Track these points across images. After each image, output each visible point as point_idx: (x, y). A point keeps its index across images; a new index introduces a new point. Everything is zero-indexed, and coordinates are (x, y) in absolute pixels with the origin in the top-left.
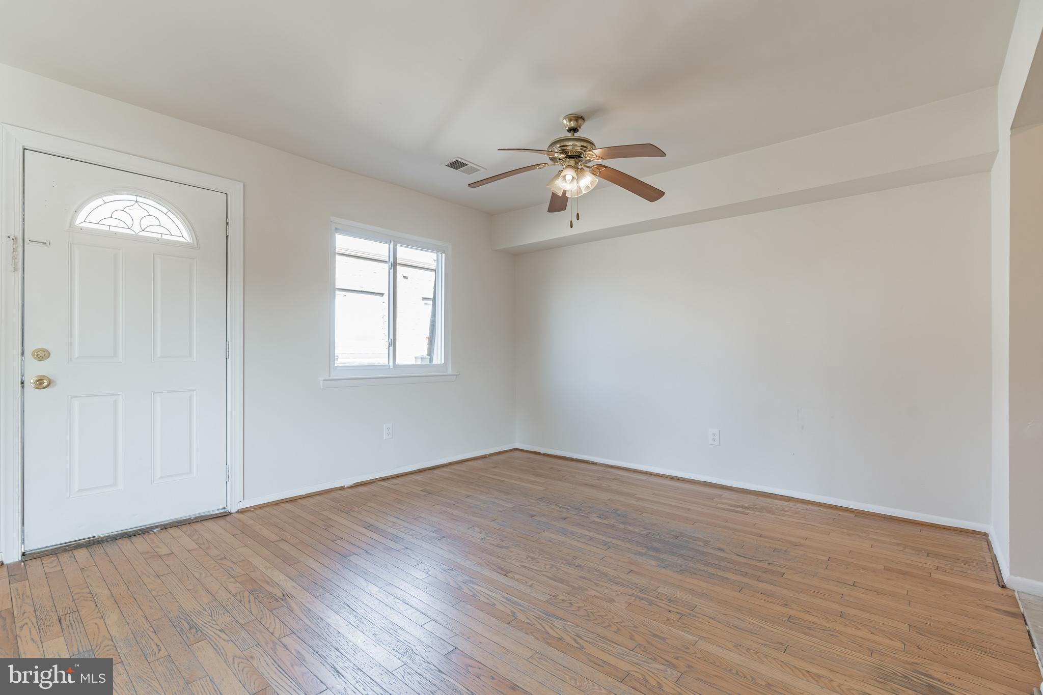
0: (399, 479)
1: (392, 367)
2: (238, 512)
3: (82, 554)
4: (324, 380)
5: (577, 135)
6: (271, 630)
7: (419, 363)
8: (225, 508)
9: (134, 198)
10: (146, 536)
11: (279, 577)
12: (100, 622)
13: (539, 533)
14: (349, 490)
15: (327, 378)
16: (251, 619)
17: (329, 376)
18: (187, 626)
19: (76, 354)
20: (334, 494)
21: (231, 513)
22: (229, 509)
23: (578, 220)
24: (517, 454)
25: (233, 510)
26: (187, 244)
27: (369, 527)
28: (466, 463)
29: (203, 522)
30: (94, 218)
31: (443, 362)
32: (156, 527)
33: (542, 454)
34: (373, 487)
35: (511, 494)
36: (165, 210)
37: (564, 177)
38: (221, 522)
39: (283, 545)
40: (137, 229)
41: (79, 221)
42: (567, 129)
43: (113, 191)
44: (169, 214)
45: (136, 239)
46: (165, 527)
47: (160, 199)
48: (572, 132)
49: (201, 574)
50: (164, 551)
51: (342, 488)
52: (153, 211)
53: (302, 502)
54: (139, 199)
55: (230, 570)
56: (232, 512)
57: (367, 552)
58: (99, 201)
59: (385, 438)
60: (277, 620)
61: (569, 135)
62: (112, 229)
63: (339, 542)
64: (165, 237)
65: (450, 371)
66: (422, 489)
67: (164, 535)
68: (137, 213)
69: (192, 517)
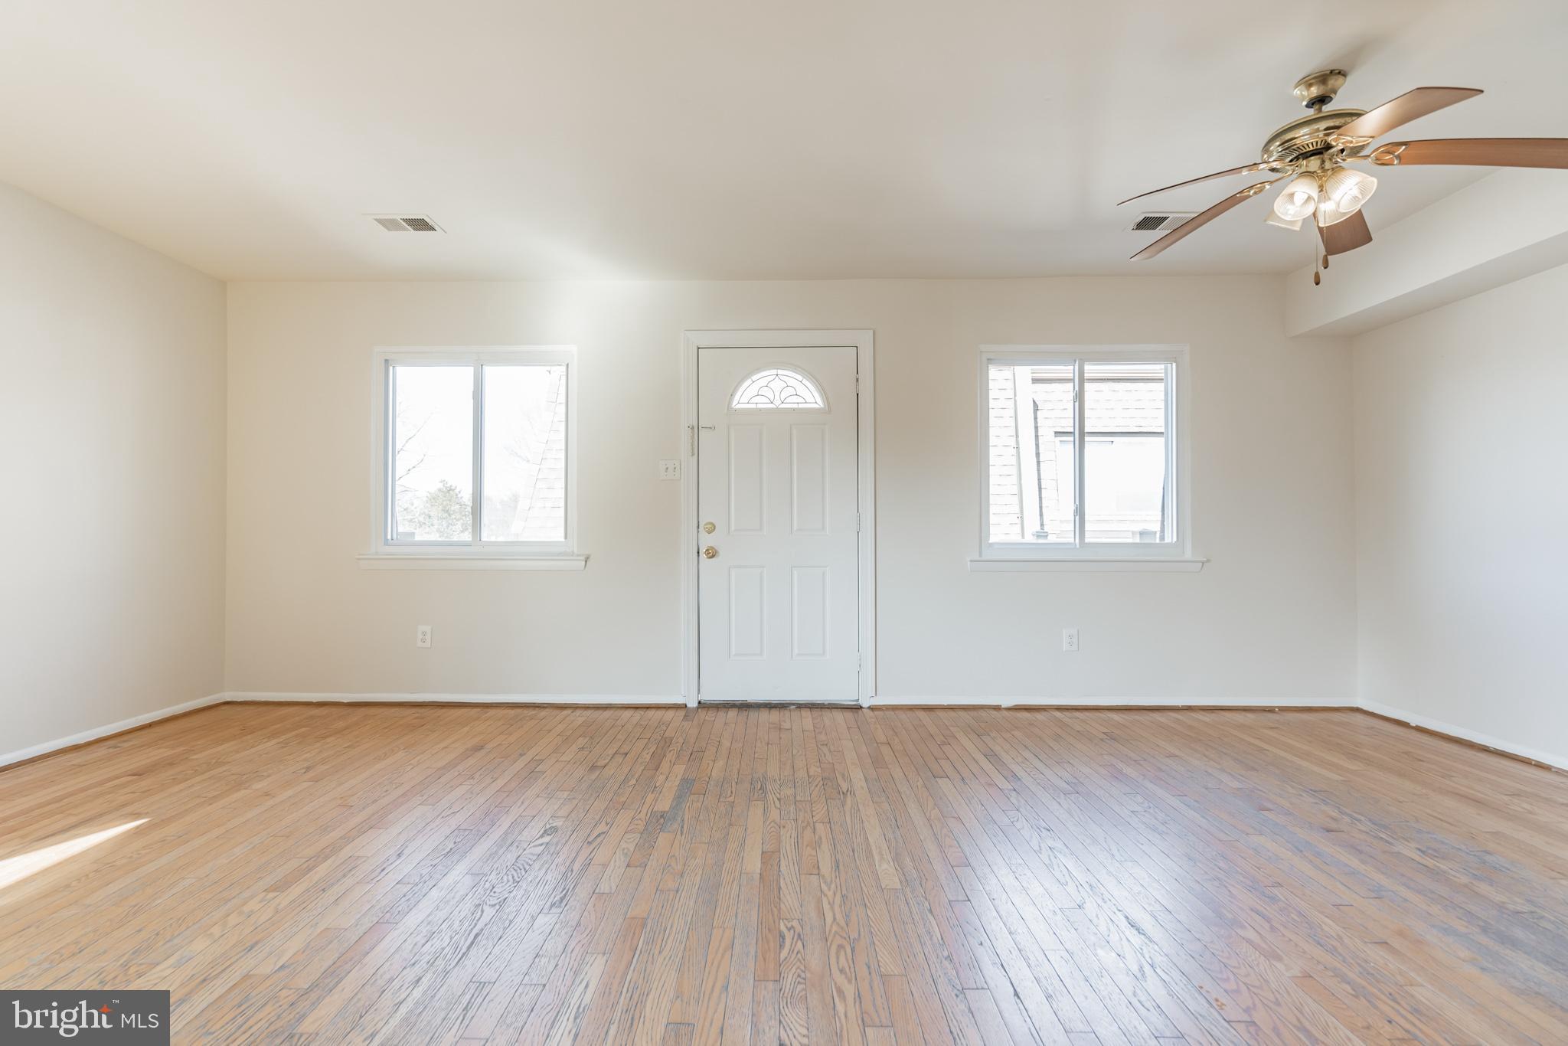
0: (1087, 714)
1: (1078, 546)
2: (869, 708)
3: (732, 714)
4: (971, 561)
5: (1327, 108)
6: (814, 813)
7: (1137, 540)
8: (857, 701)
9: (774, 372)
10: (782, 711)
11: (857, 776)
12: (711, 764)
13: (1247, 834)
14: (1005, 713)
15: (977, 558)
16: (806, 799)
17: (980, 555)
18: (759, 787)
19: (733, 528)
20: (983, 713)
21: (861, 707)
22: (860, 702)
23: (1325, 268)
24: (1359, 717)
25: (865, 705)
26: (819, 409)
27: (992, 756)
28: (1222, 713)
29: (833, 710)
30: (744, 399)
31: (1175, 539)
32: (793, 704)
33: (1413, 728)
34: (1040, 716)
35: (1257, 771)
36: (800, 378)
37: (1292, 195)
38: (848, 714)
39: (885, 750)
40: (777, 402)
41: (735, 405)
42: (1305, 103)
43: (758, 370)
44: (805, 381)
45: (778, 411)
46: (800, 706)
47: (795, 368)
48: (1317, 107)
49: (798, 752)
50: (786, 725)
51: (997, 708)
52: (791, 382)
53: (941, 714)
54: (780, 372)
55: (823, 755)
56: (863, 706)
57: (963, 779)
58: (749, 382)
59: (1064, 650)
60: (825, 807)
61: (1311, 112)
62: (760, 406)
63: (943, 762)
64: (801, 406)
65: (1188, 555)
66: (1105, 730)
67: (796, 714)
68: (777, 385)
69: (826, 703)
